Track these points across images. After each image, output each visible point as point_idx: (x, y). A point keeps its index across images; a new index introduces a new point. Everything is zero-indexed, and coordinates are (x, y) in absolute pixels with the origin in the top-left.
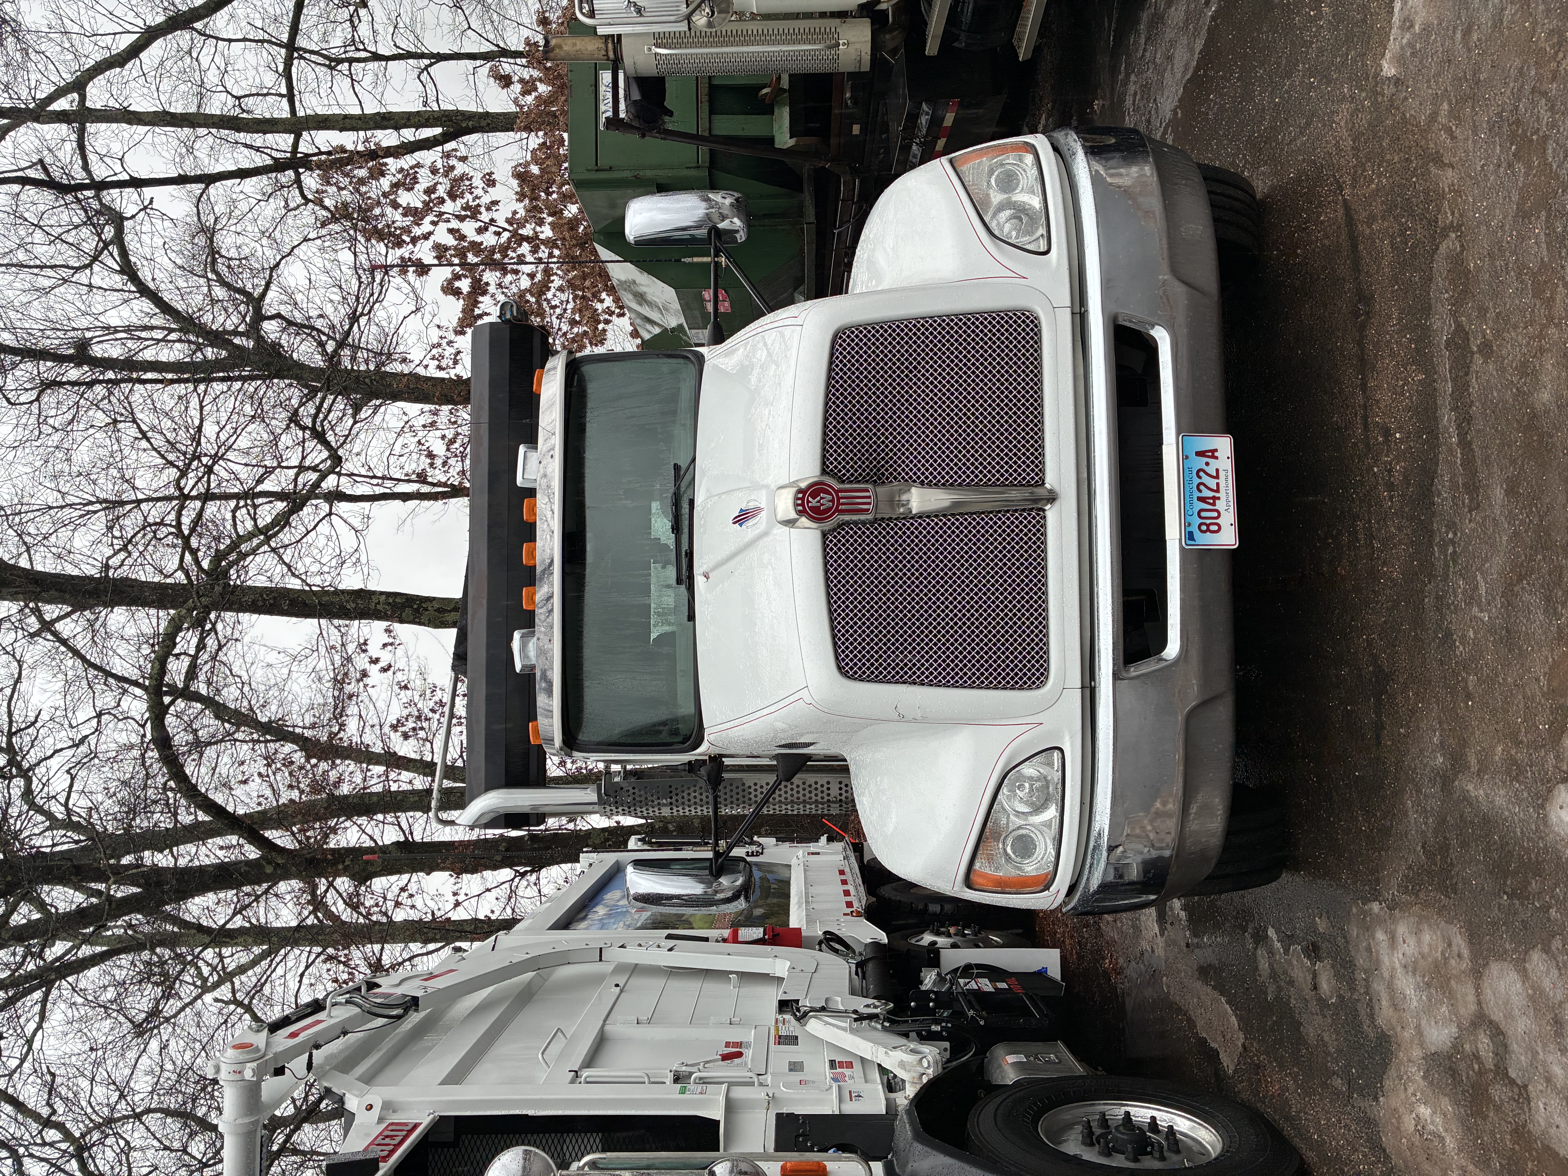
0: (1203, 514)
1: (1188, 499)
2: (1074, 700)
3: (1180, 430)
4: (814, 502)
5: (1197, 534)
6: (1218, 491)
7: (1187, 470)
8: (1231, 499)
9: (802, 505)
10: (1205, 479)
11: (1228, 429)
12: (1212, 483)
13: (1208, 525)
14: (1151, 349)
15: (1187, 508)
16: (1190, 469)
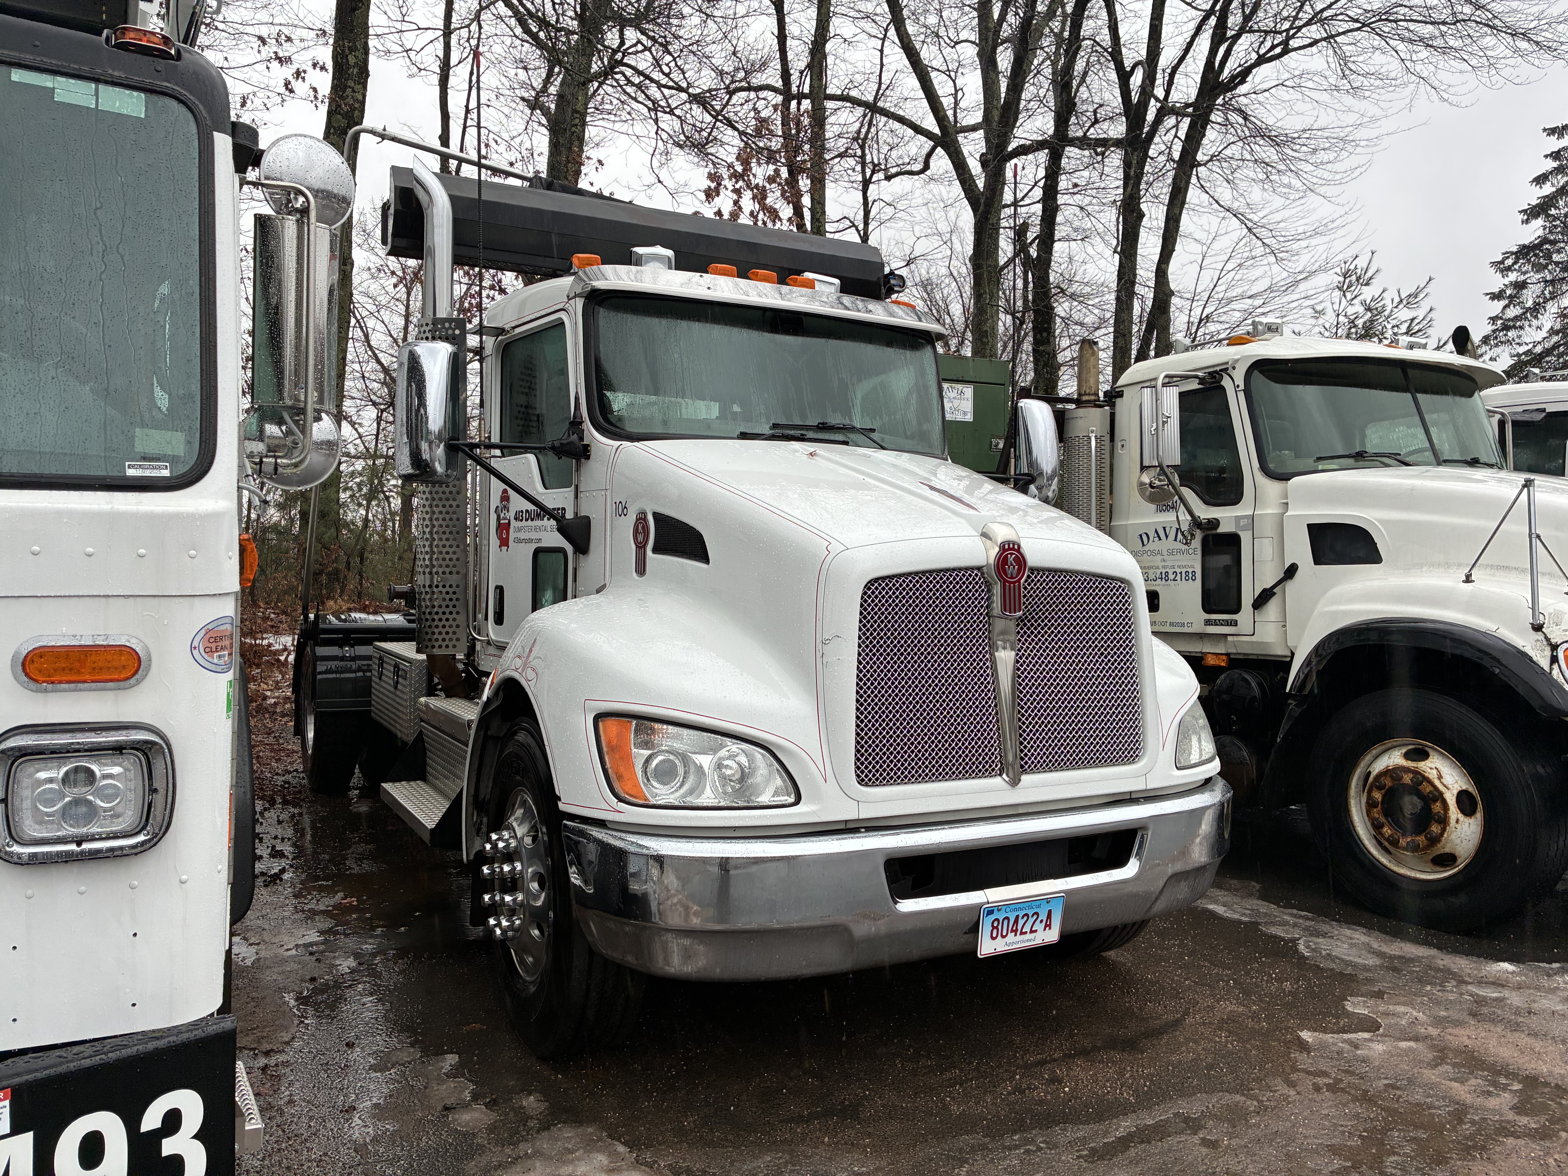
0: (1006, 922)
1: (1017, 906)
2: (847, 812)
3: (1069, 893)
4: (1011, 559)
5: (992, 917)
6: (1022, 933)
7: (1038, 903)
8: (1015, 946)
9: (1009, 549)
10: (1031, 920)
11: (1063, 936)
12: (1027, 929)
13: (997, 928)
14: (1121, 862)
15: (1013, 907)
16: (1039, 906)
